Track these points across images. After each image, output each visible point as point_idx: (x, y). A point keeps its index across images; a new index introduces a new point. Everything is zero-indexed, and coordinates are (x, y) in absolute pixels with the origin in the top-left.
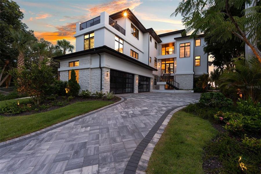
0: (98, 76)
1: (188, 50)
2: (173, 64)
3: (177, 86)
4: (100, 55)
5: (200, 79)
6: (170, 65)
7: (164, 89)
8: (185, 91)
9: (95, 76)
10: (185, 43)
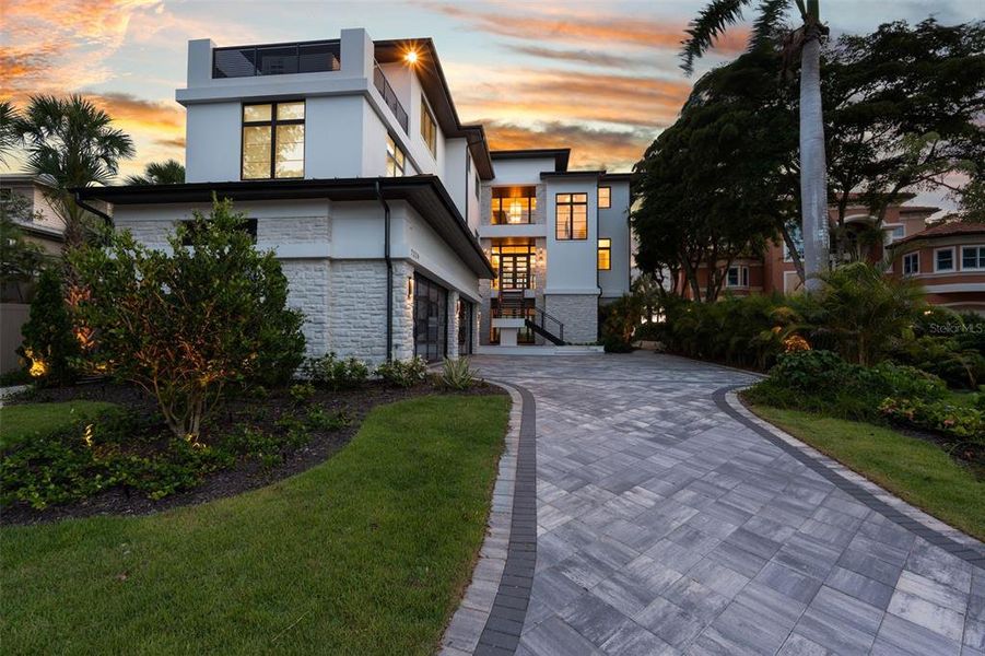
0: (371, 296)
1: (580, 214)
2: (525, 259)
3: (555, 332)
4: (387, 210)
5: (615, 312)
6: (515, 262)
7: (515, 344)
8: (578, 347)
9: (354, 295)
10: (572, 195)
